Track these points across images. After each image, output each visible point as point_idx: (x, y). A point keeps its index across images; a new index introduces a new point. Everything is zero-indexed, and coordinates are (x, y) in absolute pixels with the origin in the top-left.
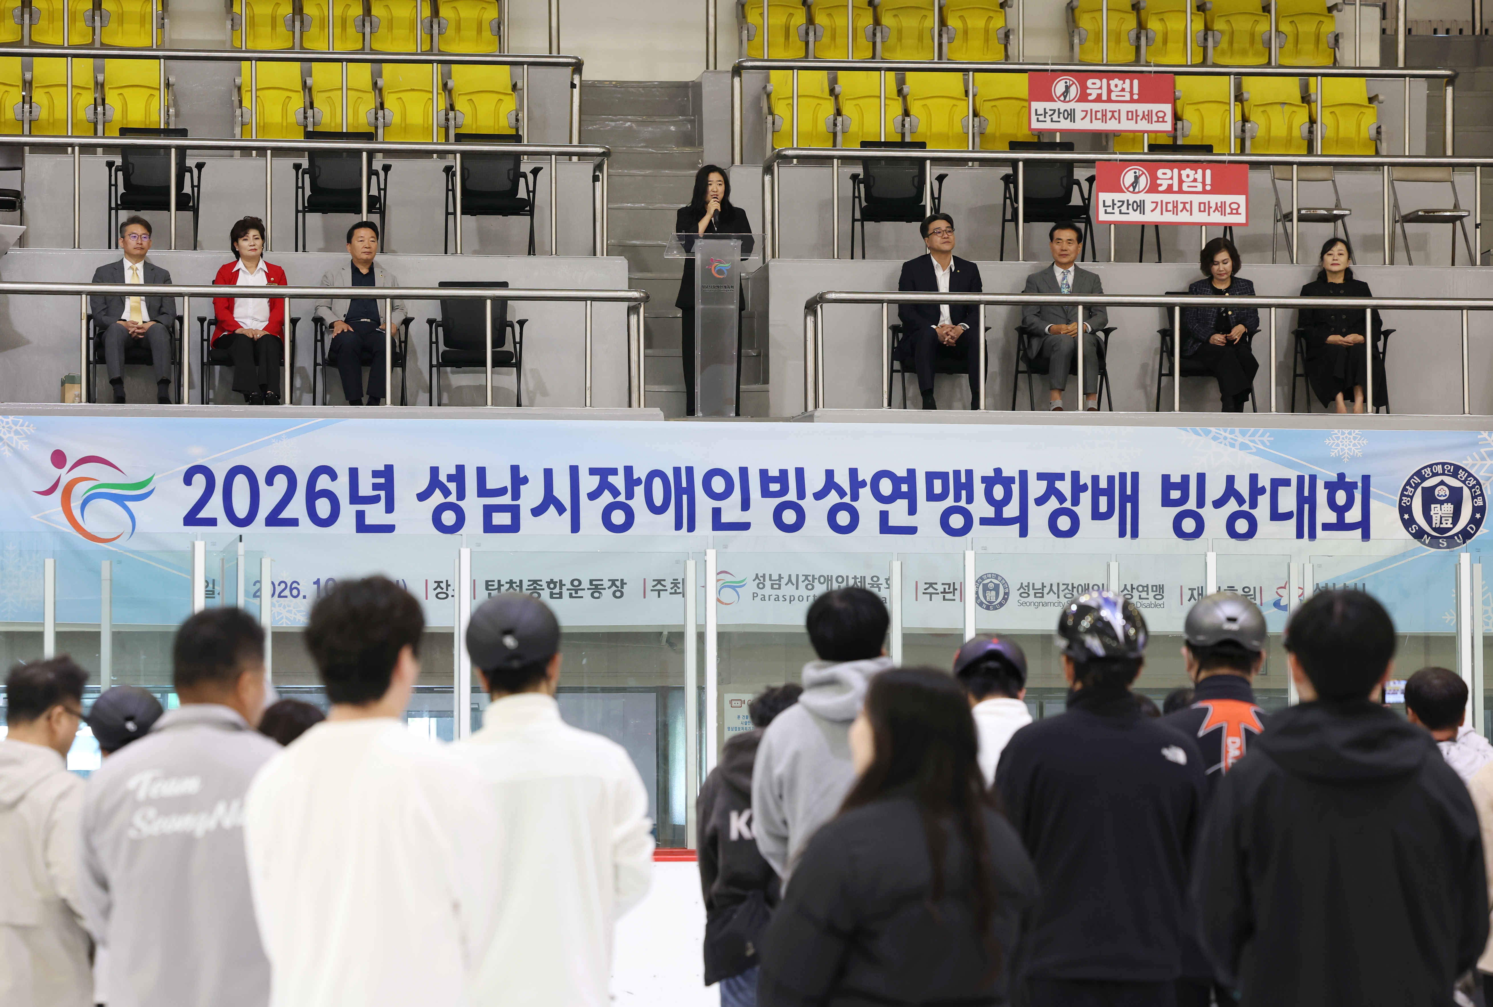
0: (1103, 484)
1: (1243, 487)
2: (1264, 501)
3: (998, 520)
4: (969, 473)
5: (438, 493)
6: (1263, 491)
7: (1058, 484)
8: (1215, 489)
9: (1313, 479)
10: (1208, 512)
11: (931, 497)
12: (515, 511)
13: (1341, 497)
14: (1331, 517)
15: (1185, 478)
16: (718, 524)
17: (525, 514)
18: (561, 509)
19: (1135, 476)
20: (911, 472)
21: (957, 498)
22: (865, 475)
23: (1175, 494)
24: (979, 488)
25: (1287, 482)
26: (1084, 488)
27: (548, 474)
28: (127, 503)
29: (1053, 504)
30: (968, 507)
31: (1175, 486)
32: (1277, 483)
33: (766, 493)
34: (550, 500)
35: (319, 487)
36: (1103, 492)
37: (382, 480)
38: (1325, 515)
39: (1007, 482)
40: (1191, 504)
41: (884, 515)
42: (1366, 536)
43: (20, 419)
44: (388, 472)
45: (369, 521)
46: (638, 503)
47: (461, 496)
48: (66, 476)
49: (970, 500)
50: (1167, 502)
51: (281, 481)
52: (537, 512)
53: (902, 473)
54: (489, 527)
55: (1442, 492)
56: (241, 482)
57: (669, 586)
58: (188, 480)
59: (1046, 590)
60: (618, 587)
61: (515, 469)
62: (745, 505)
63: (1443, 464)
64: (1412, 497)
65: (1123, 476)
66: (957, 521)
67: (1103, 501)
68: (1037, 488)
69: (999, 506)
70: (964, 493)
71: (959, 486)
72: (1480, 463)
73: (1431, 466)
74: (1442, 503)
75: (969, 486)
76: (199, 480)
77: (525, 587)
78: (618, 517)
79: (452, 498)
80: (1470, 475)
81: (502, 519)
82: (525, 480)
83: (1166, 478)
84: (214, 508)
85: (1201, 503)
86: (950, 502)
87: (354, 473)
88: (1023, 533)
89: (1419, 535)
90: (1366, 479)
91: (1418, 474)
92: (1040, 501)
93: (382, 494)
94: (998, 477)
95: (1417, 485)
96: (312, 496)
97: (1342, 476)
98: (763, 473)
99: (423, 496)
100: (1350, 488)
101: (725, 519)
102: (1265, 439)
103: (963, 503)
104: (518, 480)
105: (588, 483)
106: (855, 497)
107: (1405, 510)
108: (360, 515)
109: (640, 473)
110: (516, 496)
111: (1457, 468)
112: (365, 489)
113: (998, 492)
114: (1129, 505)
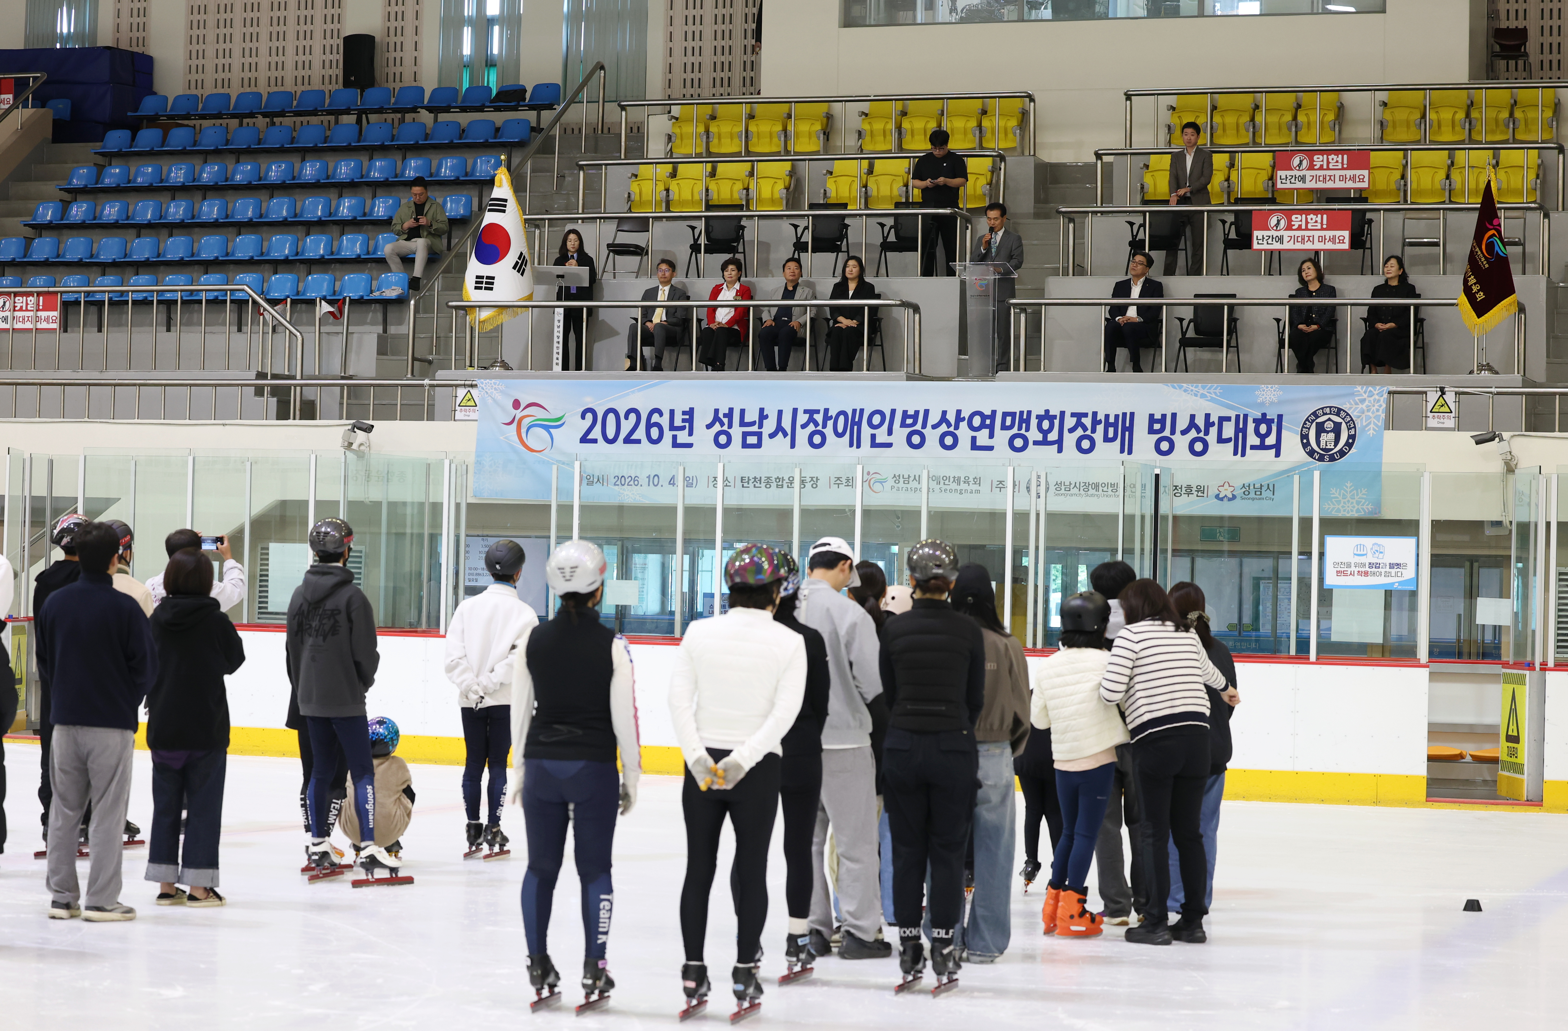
0: (1112, 420)
1: (1200, 422)
2: (1214, 431)
3: (1045, 442)
4: (1029, 413)
5: (717, 424)
6: (1213, 424)
7: (1084, 420)
8: (1182, 423)
9: (1246, 416)
10: (1177, 438)
11: (1004, 427)
12: (759, 435)
13: (1263, 429)
14: (1257, 441)
15: (1164, 416)
16: (874, 444)
17: (765, 437)
18: (785, 434)
19: (1132, 414)
20: (994, 412)
21: (1020, 428)
22: (965, 414)
23: (1157, 426)
24: (1034, 422)
25: (1228, 419)
26: (1100, 422)
27: (780, 413)
28: (551, 430)
29: (1079, 432)
30: (1026, 434)
31: (1158, 421)
32: (1222, 419)
33: (903, 425)
34: (779, 429)
35: (653, 421)
36: (1111, 425)
37: (687, 417)
38: (1253, 439)
39: (1052, 418)
40: (1167, 433)
41: (974, 439)
42: (1278, 455)
43: (497, 381)
44: (690, 412)
45: (679, 441)
46: (829, 431)
47: (730, 426)
48: (519, 414)
49: (1027, 430)
50: (1151, 431)
51: (633, 416)
52: (772, 436)
53: (988, 412)
54: (745, 445)
55: (1329, 426)
56: (611, 418)
57: (844, 481)
58: (583, 417)
59: (1072, 486)
60: (815, 481)
61: (762, 410)
62: (890, 432)
63: (1330, 407)
64: (1309, 429)
65: (1124, 414)
66: (1019, 443)
67: (1111, 431)
68: (1070, 422)
69: (1045, 433)
70: (1024, 425)
71: (1022, 421)
72: (1355, 406)
73: (1322, 409)
74: (1328, 432)
75: (1028, 422)
76: (589, 416)
77: (763, 481)
78: (817, 439)
79: (725, 428)
80: (1348, 414)
81: (752, 440)
82: (767, 417)
83: (1151, 416)
84: (596, 433)
85: (1173, 432)
86: (1015, 431)
87: (672, 412)
88: (1060, 450)
89: (1311, 453)
90: (1280, 417)
91: (1314, 414)
92: (1071, 430)
93: (687, 425)
94: (1047, 415)
95: (1313, 421)
96: (649, 426)
97: (1264, 415)
98: (905, 412)
99: (709, 426)
100: (1269, 423)
101: (878, 440)
102: (1217, 391)
103: (1023, 432)
104: (763, 416)
105: (802, 418)
106: (957, 427)
107: (1304, 437)
108: (675, 437)
109: (833, 413)
110: (761, 426)
111: (1340, 410)
112: (678, 422)
113: (1046, 425)
114: (1127, 433)
